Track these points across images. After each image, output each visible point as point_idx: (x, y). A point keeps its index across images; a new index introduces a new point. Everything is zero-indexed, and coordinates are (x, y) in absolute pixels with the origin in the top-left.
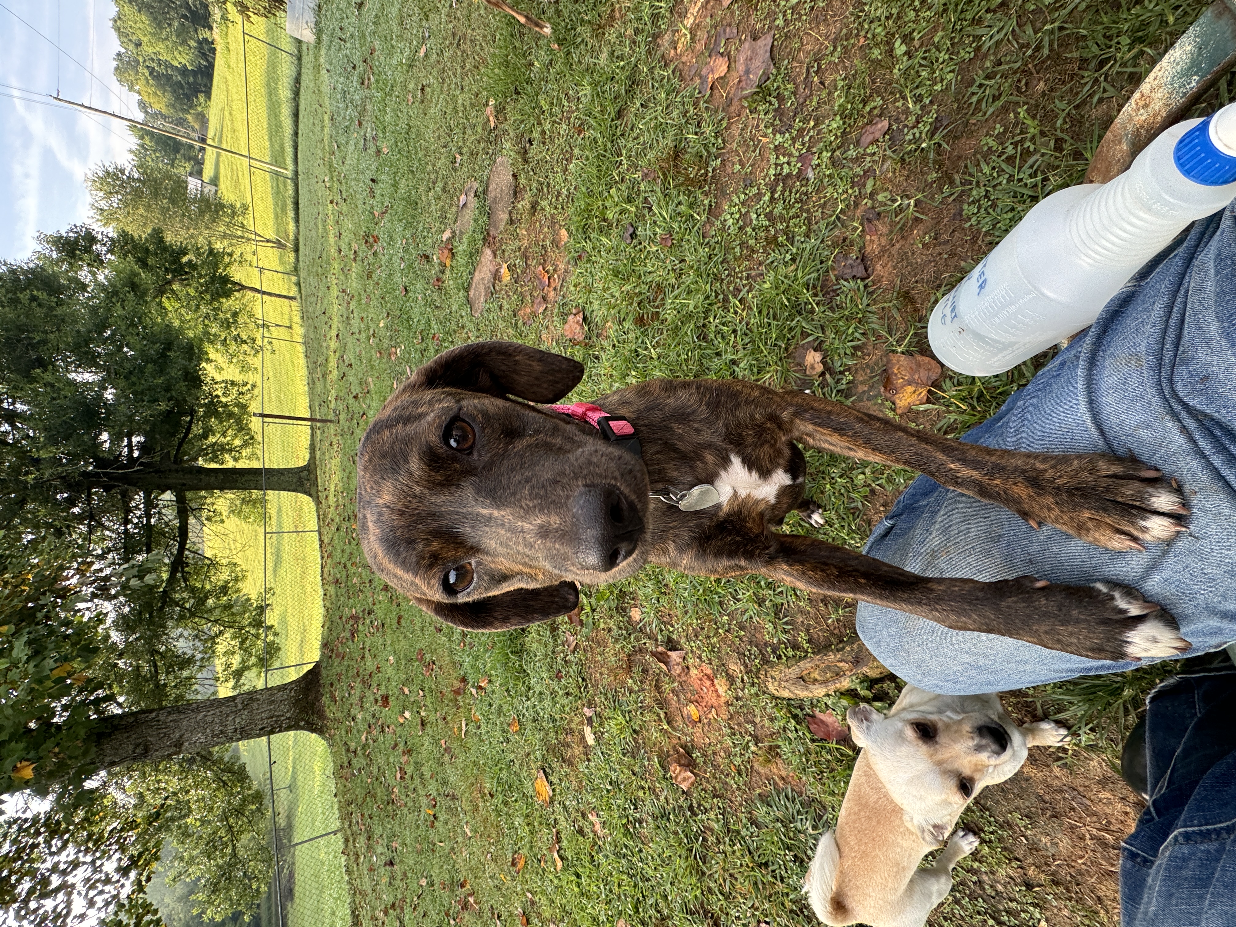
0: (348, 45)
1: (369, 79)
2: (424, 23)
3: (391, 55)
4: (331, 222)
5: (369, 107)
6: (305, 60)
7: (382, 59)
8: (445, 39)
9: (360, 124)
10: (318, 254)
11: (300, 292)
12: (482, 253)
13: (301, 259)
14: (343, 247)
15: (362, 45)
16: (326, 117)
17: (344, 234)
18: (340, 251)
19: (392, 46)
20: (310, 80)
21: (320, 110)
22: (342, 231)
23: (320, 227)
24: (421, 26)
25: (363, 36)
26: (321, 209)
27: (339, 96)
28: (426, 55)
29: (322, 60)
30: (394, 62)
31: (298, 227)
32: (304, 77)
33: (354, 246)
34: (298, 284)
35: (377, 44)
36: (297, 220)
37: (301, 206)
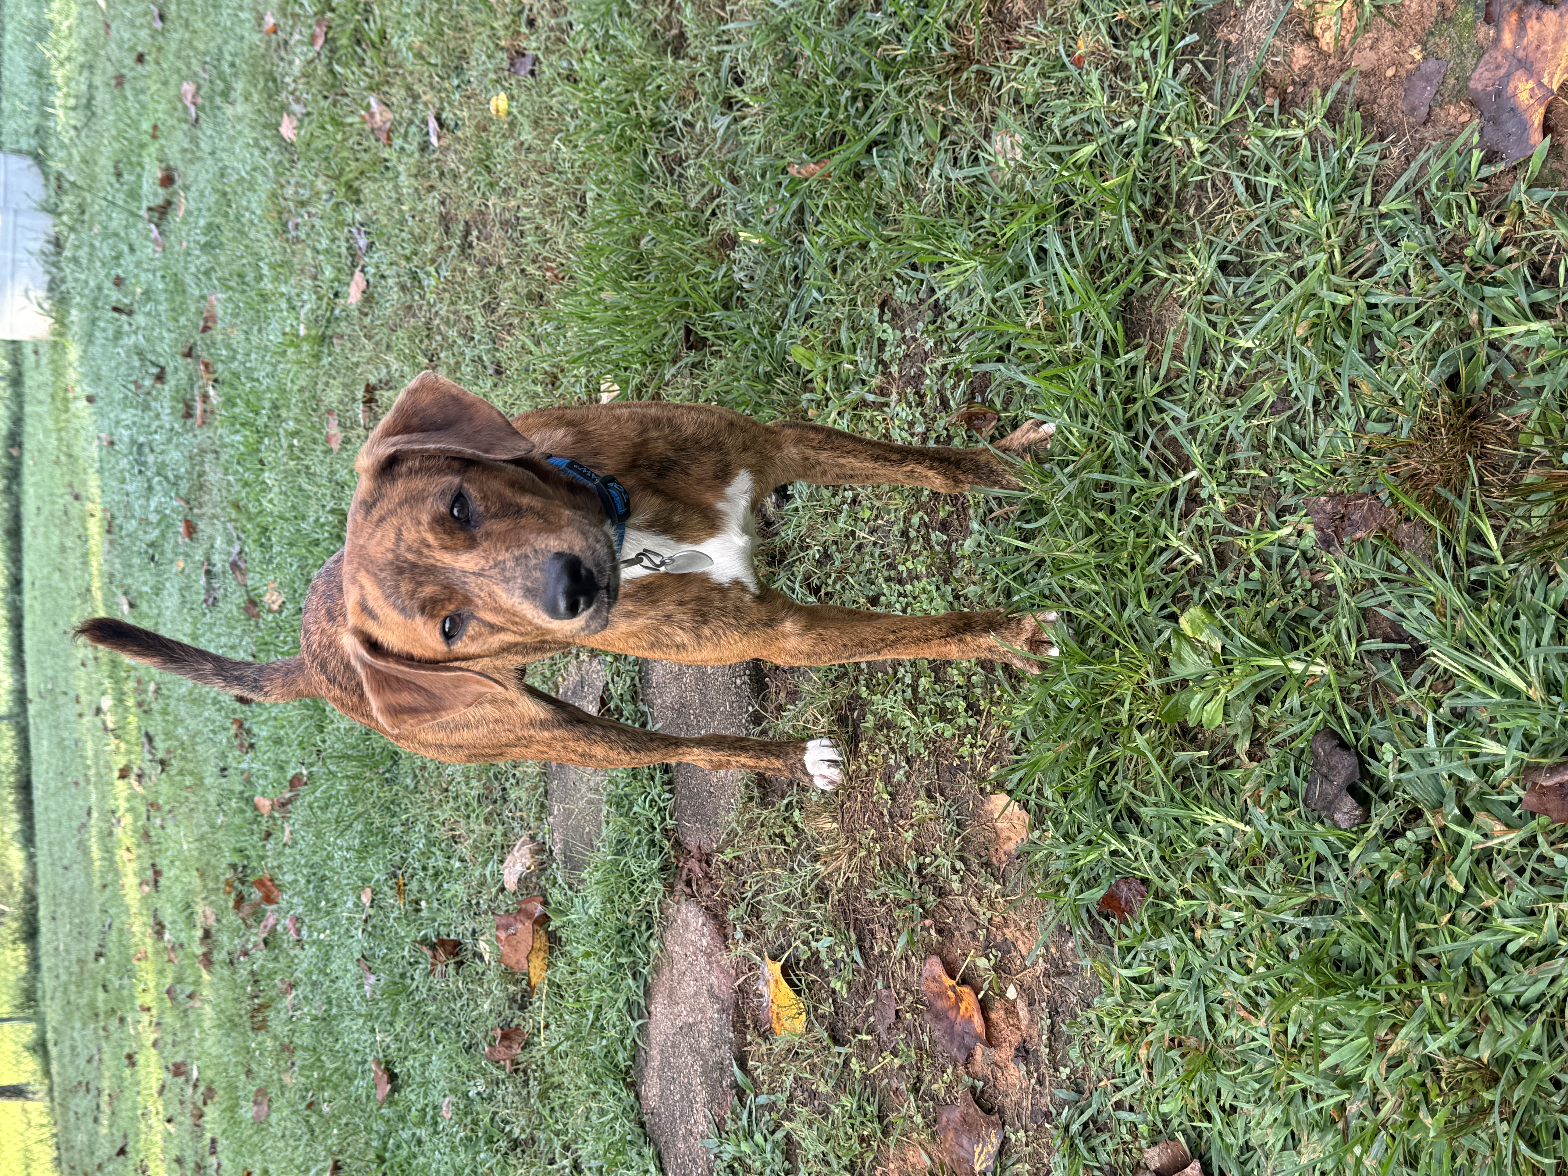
0: (140, 319)
1: (205, 397)
2: (350, 213)
3: (260, 320)
4: (125, 835)
5: (213, 476)
6: (30, 381)
7: (237, 336)
8: (420, 240)
9: (191, 529)
10: (93, 946)
11: (47, 1073)
12: (667, 922)
13: (46, 962)
14: (168, 914)
15: (176, 312)
16: (95, 527)
17: (169, 874)
18: (159, 929)
19: (264, 297)
20: (47, 432)
21: (75, 508)
22: (163, 863)
23: (96, 852)
24: (341, 224)
25: (178, 287)
26: (93, 798)
27: (124, 463)
28: (368, 298)
29: (72, 375)
30: (274, 337)
31: (31, 858)
32: (30, 427)
33: (204, 912)
34: (40, 1048)
35: (219, 301)
36: (28, 837)
37: (37, 794)
